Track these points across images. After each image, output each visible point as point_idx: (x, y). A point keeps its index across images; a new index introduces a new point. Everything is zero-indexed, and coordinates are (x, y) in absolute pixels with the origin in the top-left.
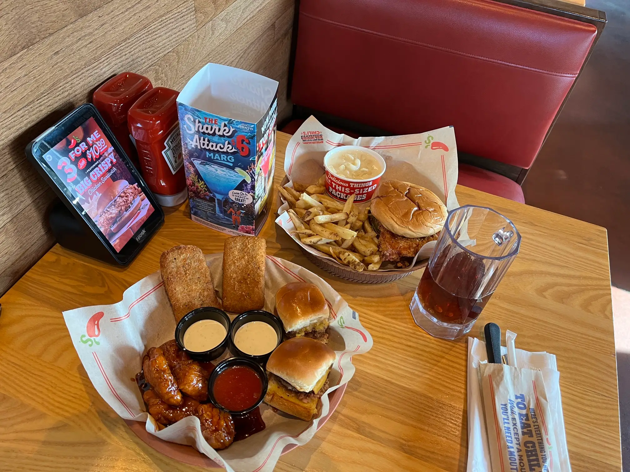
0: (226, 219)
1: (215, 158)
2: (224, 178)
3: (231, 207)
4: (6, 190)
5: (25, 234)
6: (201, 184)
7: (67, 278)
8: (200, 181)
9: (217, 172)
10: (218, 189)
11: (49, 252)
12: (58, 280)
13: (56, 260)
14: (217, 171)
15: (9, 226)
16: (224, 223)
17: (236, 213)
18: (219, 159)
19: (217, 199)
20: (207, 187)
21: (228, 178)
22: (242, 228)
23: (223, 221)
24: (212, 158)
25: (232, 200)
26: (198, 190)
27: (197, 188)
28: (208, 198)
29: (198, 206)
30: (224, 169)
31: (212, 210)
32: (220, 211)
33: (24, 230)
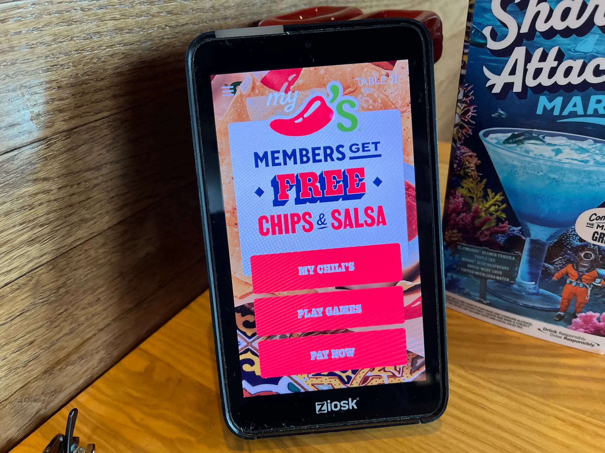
0: (543, 295)
1: (565, 113)
2: (578, 172)
3: (569, 261)
4: (45, 179)
5: (86, 301)
6: (491, 202)
7: (158, 417)
8: (491, 195)
9: (560, 157)
10: (545, 210)
11: (136, 351)
12: (138, 419)
13: (147, 369)
14: (558, 152)
15: (46, 276)
16: (533, 308)
17: (580, 279)
18: (581, 111)
19: (533, 242)
20: (509, 210)
21: (590, 172)
22: (587, 321)
23: (530, 300)
24: (556, 112)
25: (581, 240)
26: (477, 222)
27: (477, 214)
28: (501, 239)
29: (465, 265)
30: (588, 143)
31: (505, 274)
32: (530, 273)
33: (85, 292)
